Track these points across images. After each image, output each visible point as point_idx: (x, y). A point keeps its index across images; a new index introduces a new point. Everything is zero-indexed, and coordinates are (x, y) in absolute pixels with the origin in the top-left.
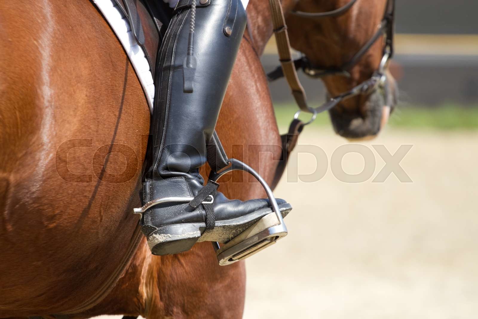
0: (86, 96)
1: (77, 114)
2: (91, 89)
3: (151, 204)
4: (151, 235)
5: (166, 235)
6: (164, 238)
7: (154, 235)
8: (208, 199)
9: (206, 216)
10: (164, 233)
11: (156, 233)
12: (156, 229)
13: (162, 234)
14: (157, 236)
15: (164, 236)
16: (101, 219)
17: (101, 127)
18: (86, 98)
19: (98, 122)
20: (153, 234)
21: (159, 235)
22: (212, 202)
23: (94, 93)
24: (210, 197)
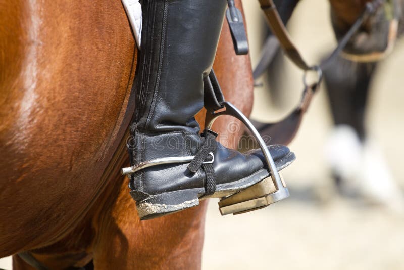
0: (70, 28)
1: (59, 52)
2: (75, 19)
3: (143, 165)
4: (143, 202)
5: (161, 205)
6: (159, 209)
7: (146, 203)
8: (209, 157)
9: (206, 180)
10: (158, 202)
11: (148, 201)
12: (149, 196)
13: (157, 204)
14: (150, 205)
15: (159, 206)
16: (71, 168)
17: (82, 65)
18: (69, 31)
19: (81, 58)
20: (144, 202)
21: (153, 204)
22: (213, 161)
23: (79, 23)
24: (210, 154)
